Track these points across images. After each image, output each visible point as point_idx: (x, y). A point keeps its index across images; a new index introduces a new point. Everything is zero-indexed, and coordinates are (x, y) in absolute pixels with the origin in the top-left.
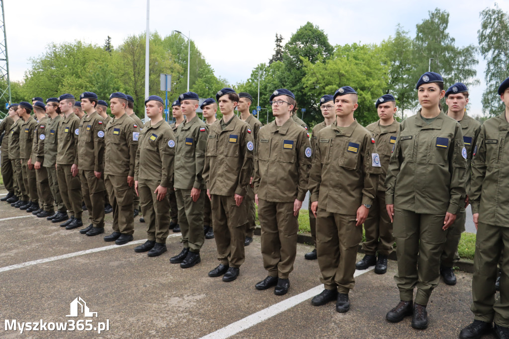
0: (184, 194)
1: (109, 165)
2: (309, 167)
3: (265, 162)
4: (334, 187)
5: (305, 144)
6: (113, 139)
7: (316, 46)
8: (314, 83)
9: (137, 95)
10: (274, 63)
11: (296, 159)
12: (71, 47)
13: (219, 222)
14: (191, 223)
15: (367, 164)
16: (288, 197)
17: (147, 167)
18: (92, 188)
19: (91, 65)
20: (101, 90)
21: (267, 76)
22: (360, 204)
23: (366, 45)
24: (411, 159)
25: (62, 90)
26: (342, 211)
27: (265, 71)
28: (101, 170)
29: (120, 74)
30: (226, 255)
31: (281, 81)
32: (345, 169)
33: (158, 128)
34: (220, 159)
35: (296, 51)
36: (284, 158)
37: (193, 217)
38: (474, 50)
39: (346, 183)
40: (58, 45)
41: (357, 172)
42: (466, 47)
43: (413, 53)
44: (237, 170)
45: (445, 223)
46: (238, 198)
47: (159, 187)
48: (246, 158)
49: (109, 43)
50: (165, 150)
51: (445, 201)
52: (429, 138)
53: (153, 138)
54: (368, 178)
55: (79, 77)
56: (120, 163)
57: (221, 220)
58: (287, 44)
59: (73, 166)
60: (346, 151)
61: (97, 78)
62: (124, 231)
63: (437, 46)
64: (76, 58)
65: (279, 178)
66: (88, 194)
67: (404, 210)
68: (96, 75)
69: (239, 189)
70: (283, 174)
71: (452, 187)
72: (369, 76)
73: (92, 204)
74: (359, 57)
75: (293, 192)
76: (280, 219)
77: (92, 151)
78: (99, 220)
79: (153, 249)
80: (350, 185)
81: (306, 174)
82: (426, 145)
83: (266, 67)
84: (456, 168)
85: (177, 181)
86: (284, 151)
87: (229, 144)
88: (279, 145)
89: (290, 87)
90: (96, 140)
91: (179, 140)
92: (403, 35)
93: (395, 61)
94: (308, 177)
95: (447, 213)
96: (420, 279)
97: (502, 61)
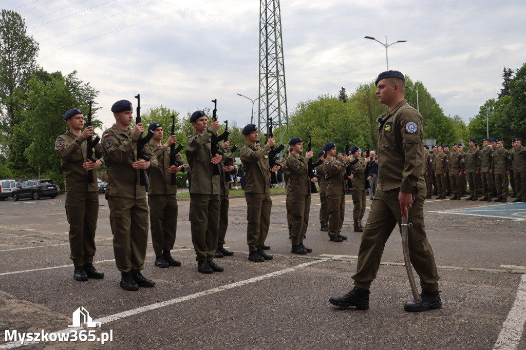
5: (446, 159)
9: (373, 140)
10: (504, 97)
11: (444, 163)
12: (315, 104)
16: (442, 173)
19: (333, 117)
22: (459, 172)
27: (495, 106)
29: (358, 122)
32: (455, 163)
36: (441, 163)
40: (306, 103)
49: (343, 94)
55: (324, 128)
61: (339, 128)
64: (320, 112)
68: (338, 125)
70: (440, 167)
71: (477, 165)
75: (444, 171)
81: (447, 166)
83: (495, 102)
84: (478, 160)
88: (439, 160)
95: (477, 171)
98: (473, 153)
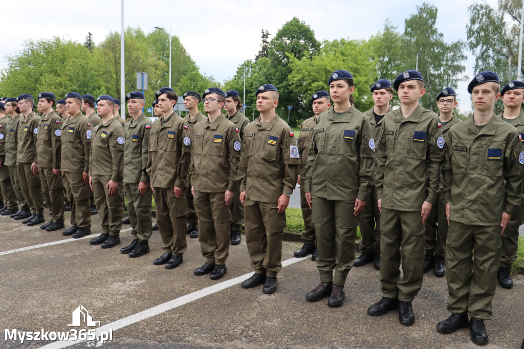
0: (132, 188)
1: (65, 163)
2: (238, 159)
3: (198, 156)
4: (257, 177)
5: (234, 139)
6: (68, 138)
7: (302, 41)
8: (300, 80)
10: (261, 58)
11: (226, 153)
12: (49, 44)
13: (162, 213)
14: (139, 215)
15: (285, 156)
16: (219, 188)
17: (99, 163)
18: (50, 185)
19: (71, 63)
20: (81, 89)
21: (253, 73)
22: (281, 193)
23: (354, 41)
24: (322, 150)
25: (40, 89)
26: (264, 200)
27: (252, 67)
28: (58, 167)
29: (101, 72)
30: (170, 244)
31: (267, 78)
32: (265, 160)
33: (108, 126)
34: (160, 154)
35: (283, 47)
36: (214, 152)
37: (141, 209)
38: (463, 46)
39: (267, 173)
40: (36, 42)
41: (278, 163)
42: (454, 42)
43: (402, 48)
44: (175, 164)
45: (355, 209)
46: (177, 190)
47: (111, 182)
48: (183, 153)
49: (89, 40)
50: (115, 147)
51: (354, 188)
52: (338, 130)
53: (104, 136)
54: (287, 168)
55: (59, 75)
56: (75, 160)
57: (163, 211)
58: (273, 39)
59: (33, 164)
60: (266, 144)
61: (77, 76)
62: (81, 225)
63: (425, 42)
64: (54, 55)
65: (210, 170)
66: (47, 190)
67: (319, 197)
68: (75, 73)
69: (177, 182)
70: (213, 166)
71: (360, 175)
72: (356, 72)
73: (51, 200)
74: (346, 53)
75: (223, 183)
76: (214, 208)
77: (50, 149)
78: (59, 215)
79: (106, 241)
80: (270, 175)
81: (235, 166)
82: (335, 137)
83: (252, 63)
84: (364, 158)
85: (126, 176)
86: (214, 145)
87: (167, 140)
88: (210, 140)
89: (277, 84)
90: (53, 139)
91: (127, 137)
92: (392, 30)
93: (384, 57)
94: (237, 169)
95: (357, 200)
96: (337, 262)
97: (490, 56)
98: (351, 127)
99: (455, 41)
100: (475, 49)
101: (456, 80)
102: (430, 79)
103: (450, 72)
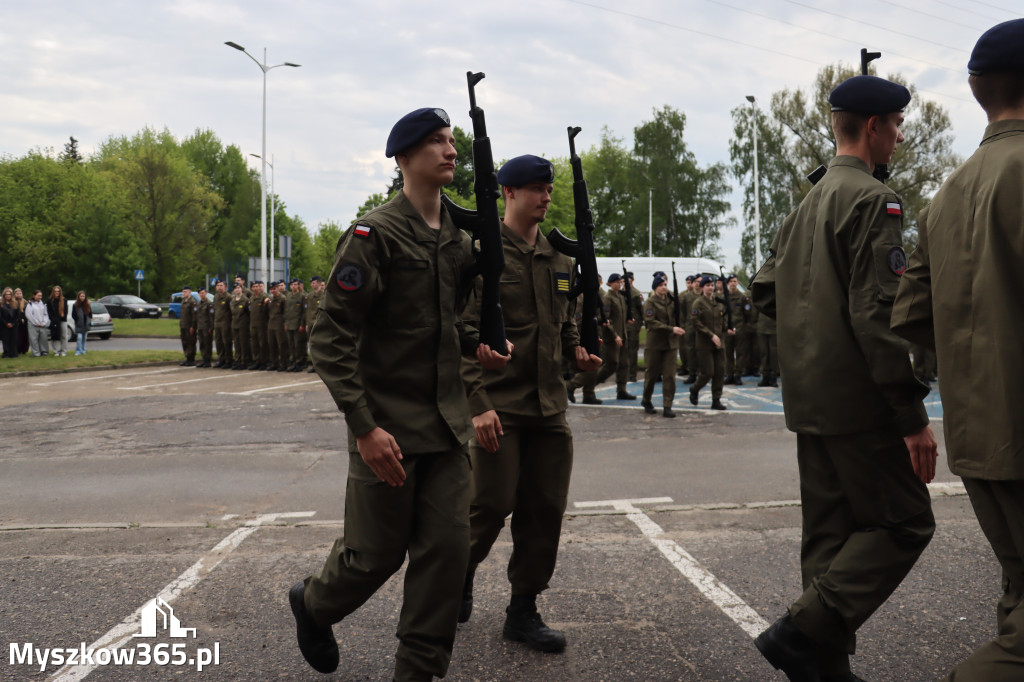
7: (469, 168)
20: (95, 245)
25: (16, 246)
29: (120, 216)
38: (725, 171)
42: (712, 166)
43: (630, 174)
49: (73, 152)
55: (47, 222)
61: (85, 223)
64: (36, 186)
68: (84, 219)
92: (614, 145)
93: (602, 189)
97: (765, 188)
99: (713, 164)
100: (743, 176)
101: (716, 225)
102: (676, 223)
103: (707, 213)
